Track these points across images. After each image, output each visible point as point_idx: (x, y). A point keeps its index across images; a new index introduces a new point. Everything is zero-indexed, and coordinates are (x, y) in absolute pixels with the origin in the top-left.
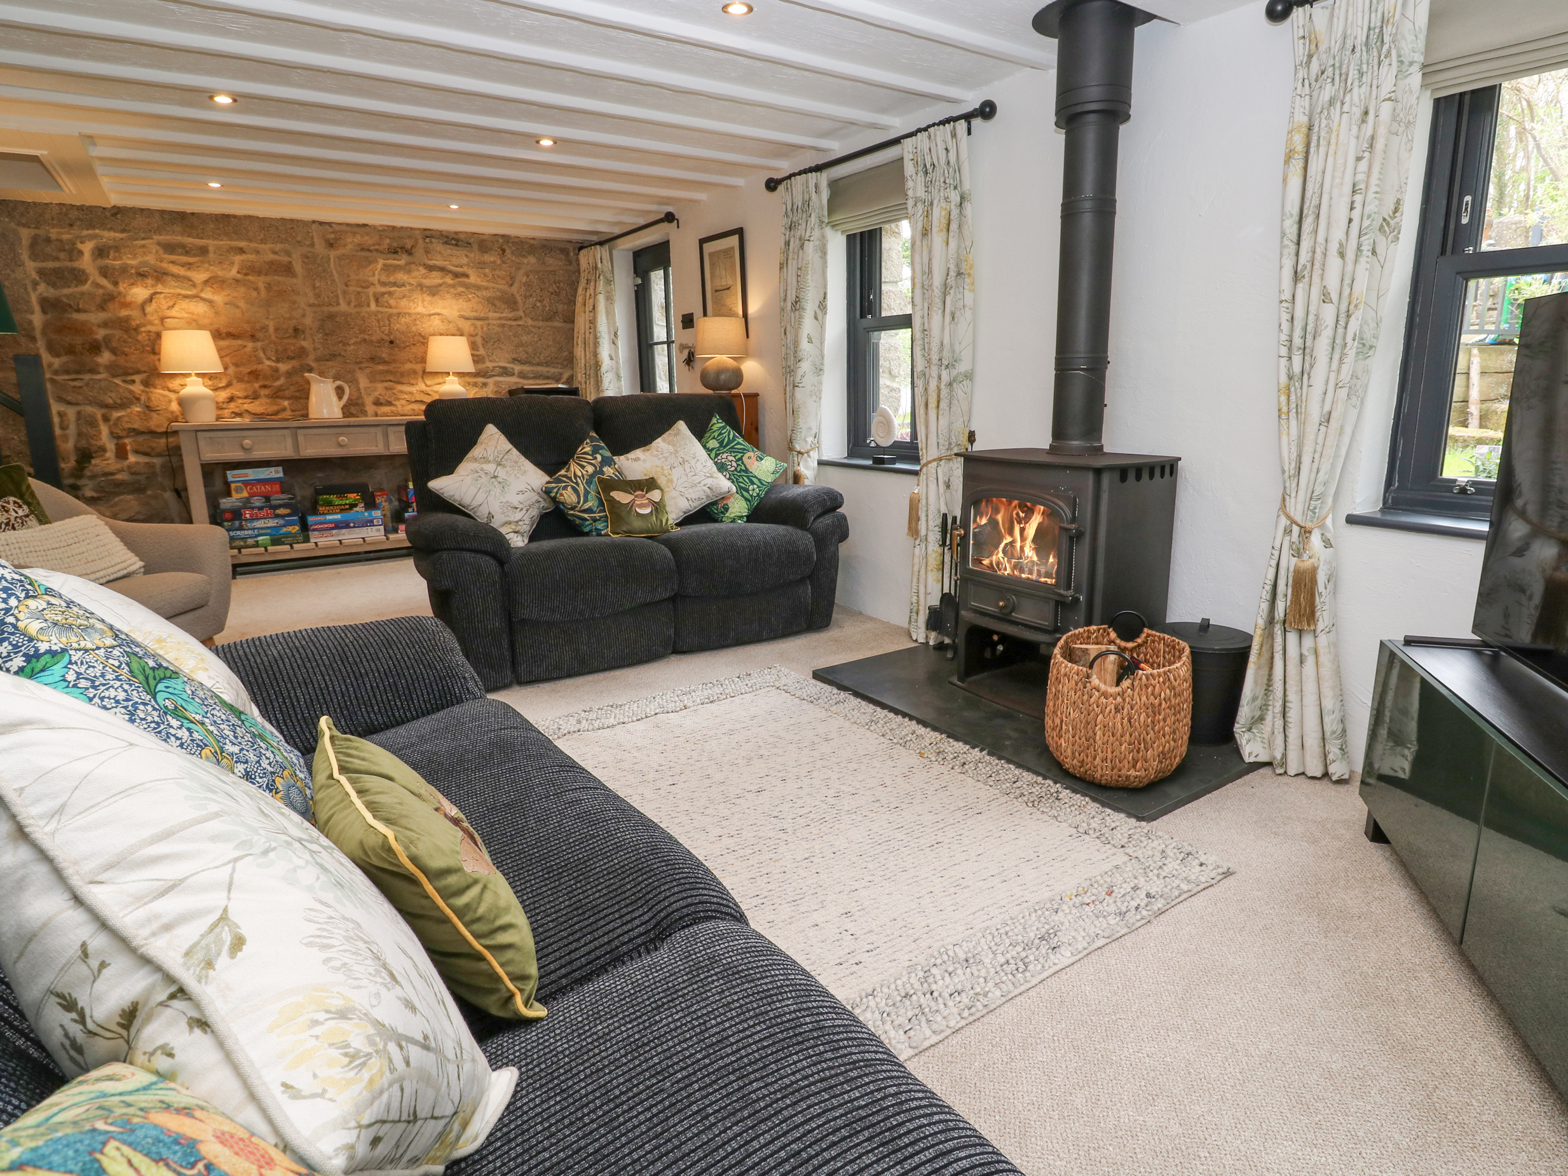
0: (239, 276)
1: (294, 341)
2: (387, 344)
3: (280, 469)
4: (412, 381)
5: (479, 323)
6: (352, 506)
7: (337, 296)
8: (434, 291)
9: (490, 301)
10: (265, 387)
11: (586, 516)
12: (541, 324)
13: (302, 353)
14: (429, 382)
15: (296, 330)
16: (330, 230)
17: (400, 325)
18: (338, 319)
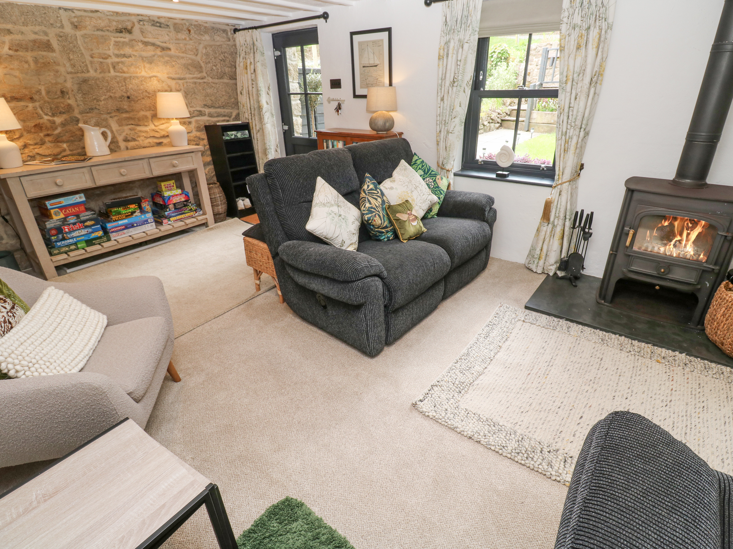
0: (11, 52)
1: (62, 100)
2: (126, 99)
3: (82, 195)
4: (146, 124)
5: (181, 82)
6: (133, 213)
7: (86, 65)
8: (150, 61)
9: (186, 67)
10: (48, 135)
11: (383, 230)
12: (216, 81)
13: (69, 109)
14: (156, 124)
15: (62, 92)
16: (73, 15)
17: (132, 85)
18: (90, 82)
